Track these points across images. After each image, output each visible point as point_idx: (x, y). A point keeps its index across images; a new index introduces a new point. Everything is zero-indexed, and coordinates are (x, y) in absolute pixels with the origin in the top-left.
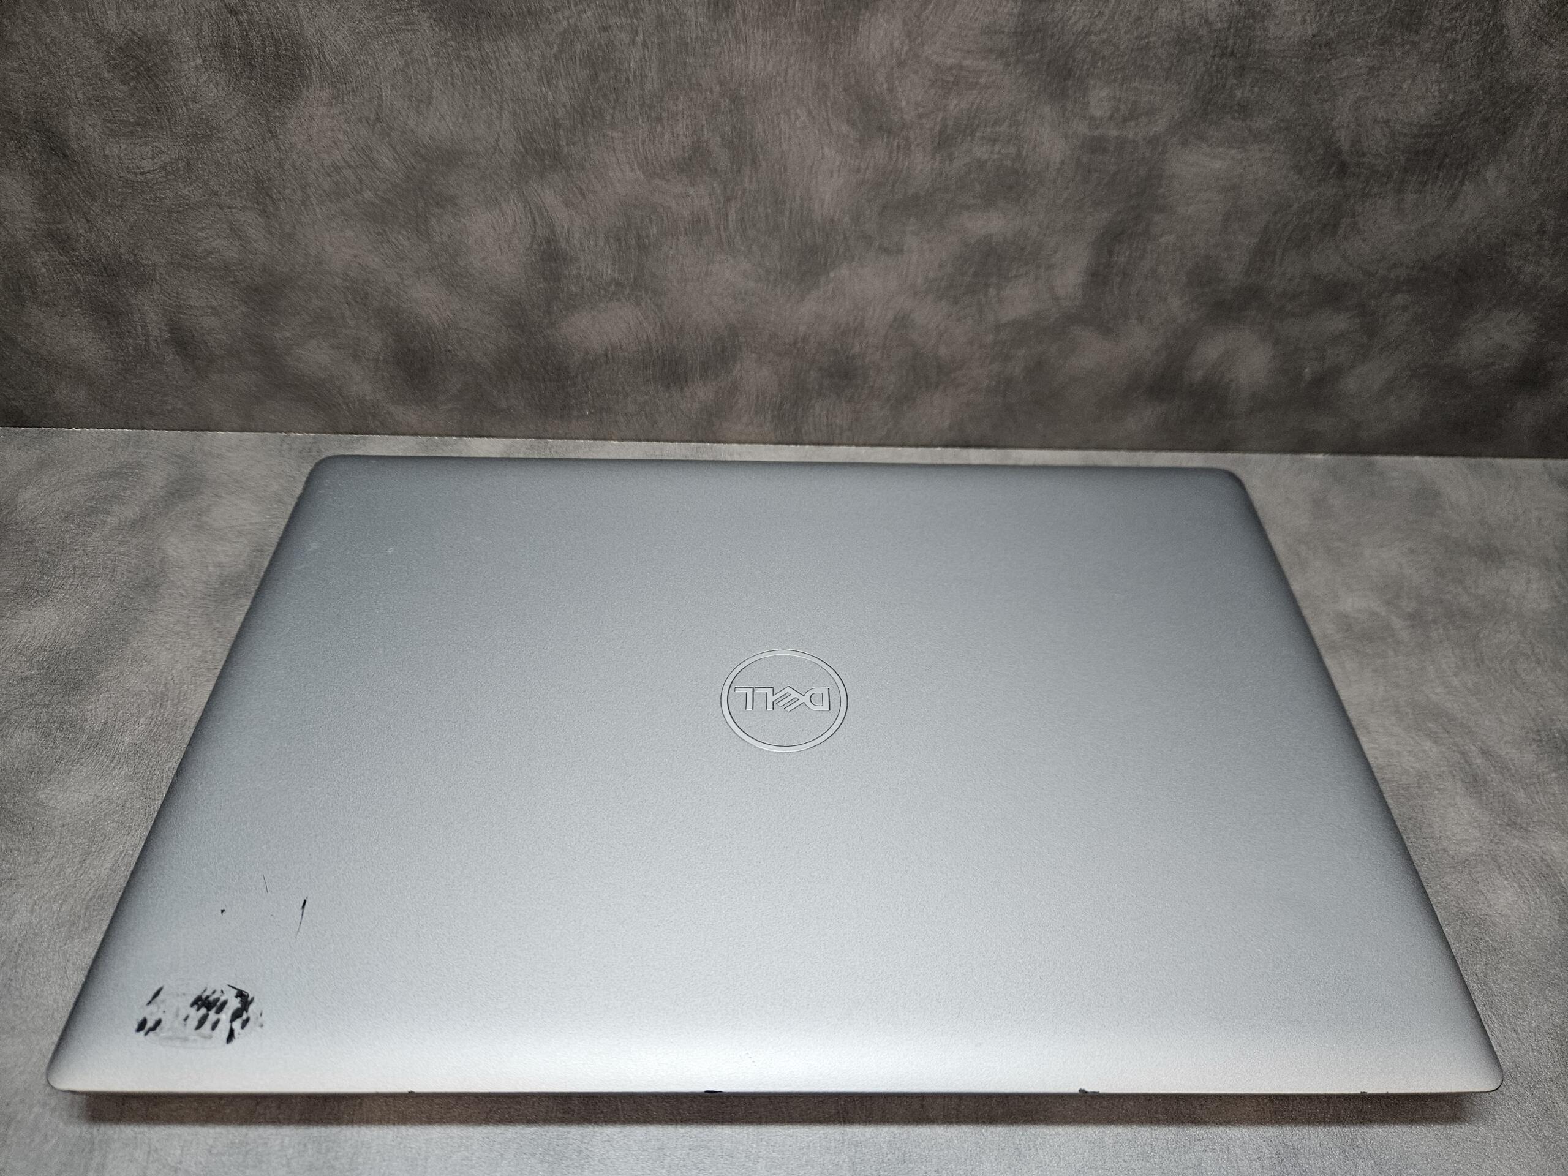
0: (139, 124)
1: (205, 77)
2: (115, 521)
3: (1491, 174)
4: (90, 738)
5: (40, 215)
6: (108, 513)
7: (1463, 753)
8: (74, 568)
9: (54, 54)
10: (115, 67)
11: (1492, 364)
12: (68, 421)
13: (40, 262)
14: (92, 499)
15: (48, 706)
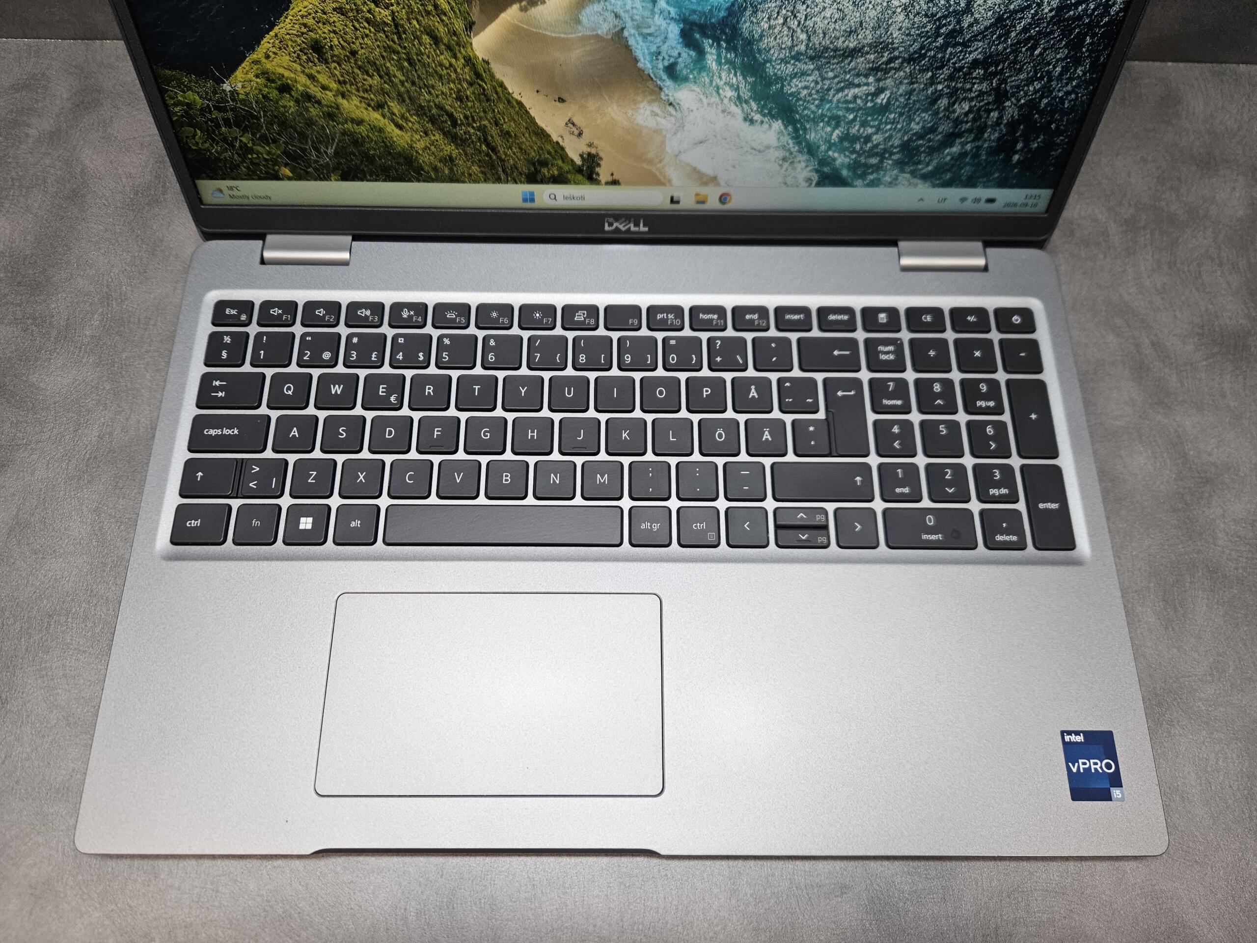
4: (59, 332)
6: (28, 126)
7: (1137, 345)
8: (13, 179)
14: (11, 111)
15: (20, 305)
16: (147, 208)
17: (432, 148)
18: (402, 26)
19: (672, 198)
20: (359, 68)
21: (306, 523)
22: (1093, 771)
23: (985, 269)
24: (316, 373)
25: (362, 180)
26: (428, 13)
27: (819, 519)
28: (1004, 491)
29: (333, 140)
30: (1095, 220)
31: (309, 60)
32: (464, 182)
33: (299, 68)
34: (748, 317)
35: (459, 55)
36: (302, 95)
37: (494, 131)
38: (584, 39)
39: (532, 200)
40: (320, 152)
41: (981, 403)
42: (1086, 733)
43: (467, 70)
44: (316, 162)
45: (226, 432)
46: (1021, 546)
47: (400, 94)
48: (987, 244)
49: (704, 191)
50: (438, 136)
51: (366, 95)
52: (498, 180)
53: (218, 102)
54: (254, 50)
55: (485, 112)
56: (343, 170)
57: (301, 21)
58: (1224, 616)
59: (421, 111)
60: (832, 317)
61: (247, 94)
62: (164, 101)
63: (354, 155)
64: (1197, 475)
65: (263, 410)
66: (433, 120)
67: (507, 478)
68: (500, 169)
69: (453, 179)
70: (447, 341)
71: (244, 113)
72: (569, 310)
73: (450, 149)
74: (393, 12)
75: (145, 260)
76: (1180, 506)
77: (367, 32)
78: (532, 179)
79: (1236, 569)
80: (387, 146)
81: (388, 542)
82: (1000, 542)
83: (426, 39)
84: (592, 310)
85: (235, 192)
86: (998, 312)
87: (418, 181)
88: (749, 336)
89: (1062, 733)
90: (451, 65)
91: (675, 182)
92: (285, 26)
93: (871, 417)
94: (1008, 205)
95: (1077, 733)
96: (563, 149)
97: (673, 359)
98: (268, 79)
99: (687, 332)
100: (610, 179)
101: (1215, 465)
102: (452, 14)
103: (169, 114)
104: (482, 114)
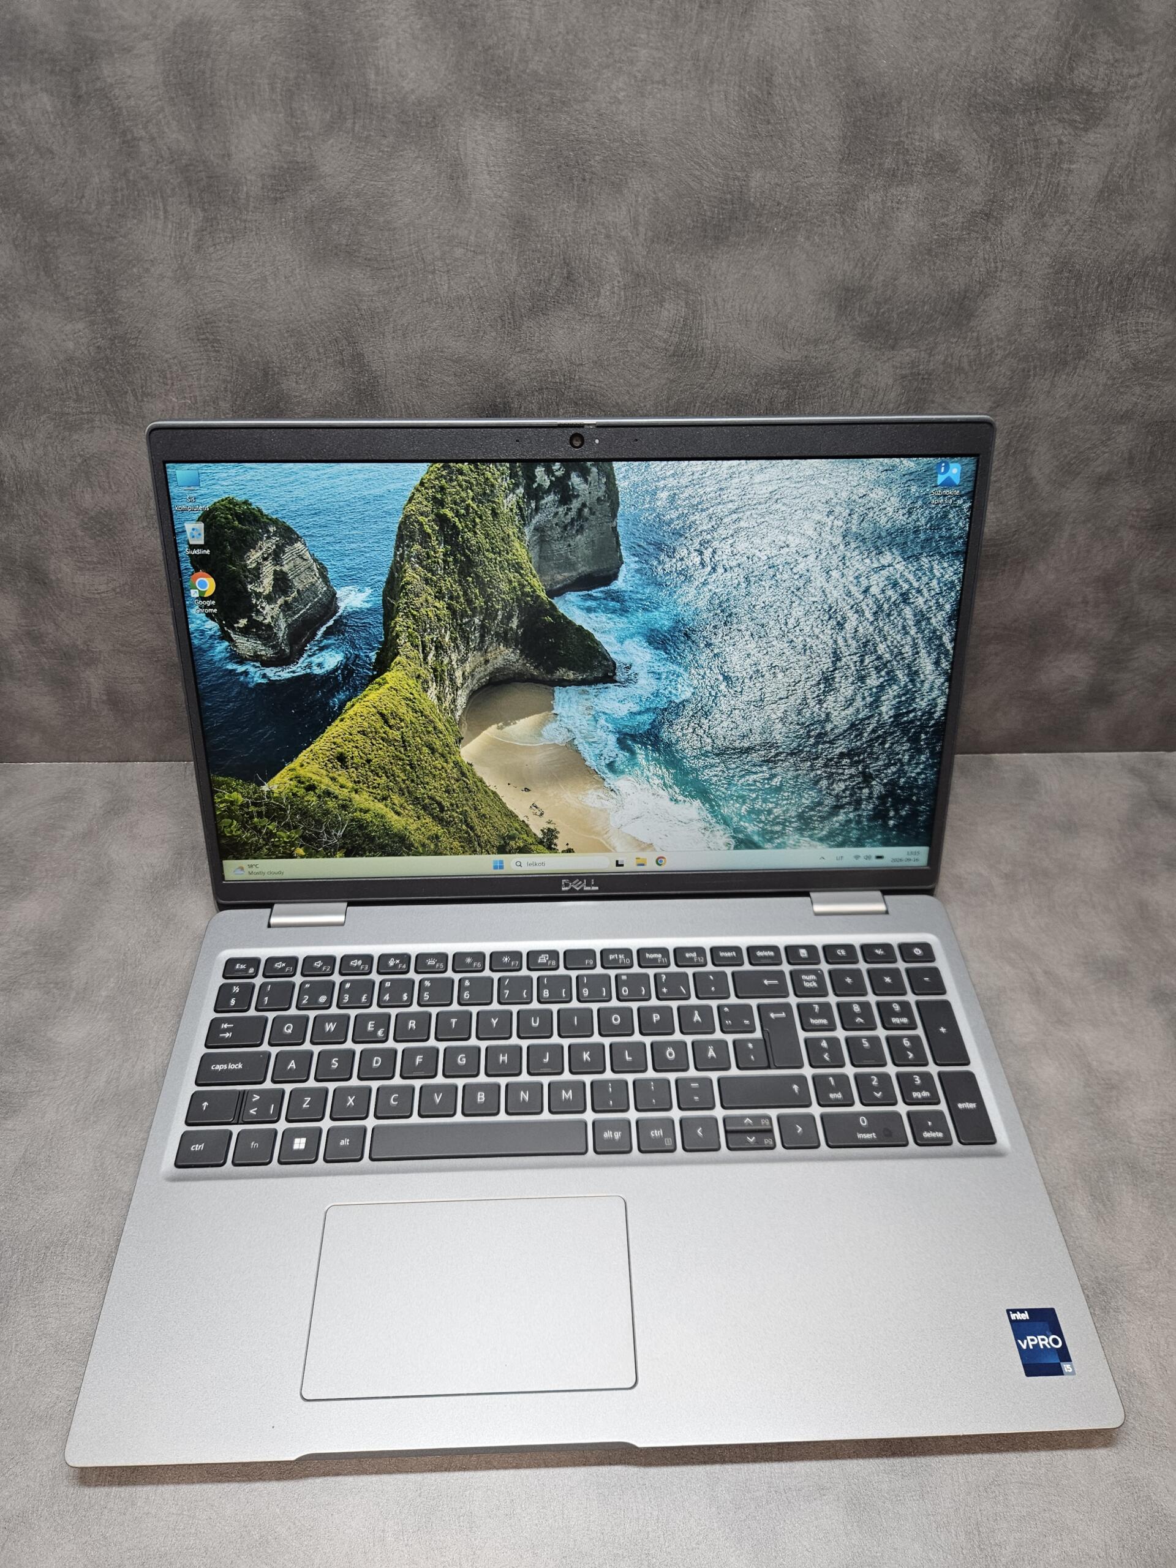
0: (99, 563)
1: (149, 534)
2: (69, 833)
3: (1042, 568)
4: (77, 994)
5: (23, 622)
6: (64, 828)
7: (1031, 974)
8: (46, 870)
9: (45, 522)
10: (87, 529)
11: (1068, 689)
12: (24, 757)
13: (17, 653)
14: (50, 818)
15: (44, 972)
16: (164, 890)
17: (423, 829)
18: (409, 742)
19: (617, 861)
20: (372, 771)
21: (300, 1144)
22: (1042, 1347)
23: (887, 912)
24: (312, 1014)
25: (362, 856)
26: (429, 732)
27: (765, 1123)
28: (926, 1094)
29: (343, 825)
30: (981, 875)
31: (334, 767)
32: (445, 855)
33: (325, 773)
34: (687, 955)
35: (449, 760)
36: (324, 792)
37: (473, 814)
38: (545, 746)
39: (501, 867)
40: (331, 836)
41: (895, 1020)
42: (1030, 1311)
43: (455, 770)
44: (326, 843)
45: (232, 1066)
46: (946, 1142)
47: (401, 789)
48: (885, 893)
49: (642, 855)
50: (429, 820)
51: (374, 791)
52: (474, 852)
53: (256, 799)
54: (292, 761)
55: (467, 800)
56: (347, 849)
57: (333, 740)
58: (1150, 1207)
59: (416, 801)
60: (759, 954)
61: (280, 793)
62: (213, 799)
63: (359, 836)
64: (1102, 1082)
65: (265, 1047)
66: (425, 808)
67: (481, 1097)
68: (476, 843)
69: (437, 853)
70: (427, 984)
71: (274, 807)
72: (533, 955)
73: (437, 829)
74: (402, 733)
75: (159, 933)
76: (1092, 1109)
77: (381, 746)
78: (502, 850)
79: (1153, 1164)
80: (387, 830)
81: (374, 1157)
82: (928, 1139)
83: (425, 750)
84: (553, 954)
85: (254, 869)
86: (901, 946)
87: (408, 855)
88: (690, 971)
89: (1008, 1311)
90: (443, 768)
91: (619, 849)
92: (320, 744)
93: (802, 1035)
94: (894, 860)
95: (1022, 1311)
96: (527, 826)
97: (625, 991)
98: (299, 782)
99: (636, 969)
100: (566, 848)
101: (1117, 1073)
102: (446, 733)
103: (214, 809)
104: (464, 802)
